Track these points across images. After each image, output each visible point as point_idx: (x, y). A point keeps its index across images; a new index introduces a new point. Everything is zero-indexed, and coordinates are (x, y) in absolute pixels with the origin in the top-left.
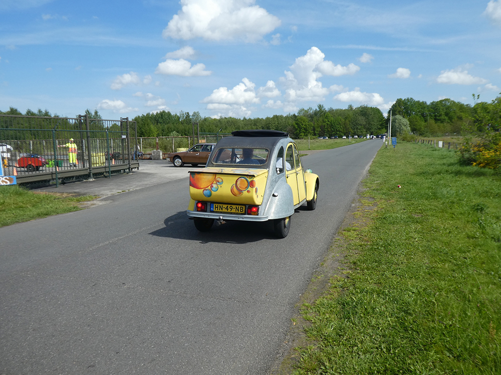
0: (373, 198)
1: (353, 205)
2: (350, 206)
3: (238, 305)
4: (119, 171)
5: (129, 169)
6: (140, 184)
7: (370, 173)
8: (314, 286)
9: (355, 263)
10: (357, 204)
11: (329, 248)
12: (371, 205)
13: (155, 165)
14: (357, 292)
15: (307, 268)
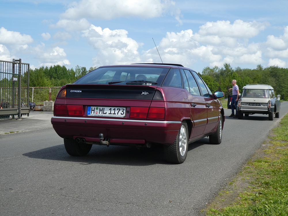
0: (286, 141)
1: (264, 145)
2: (261, 146)
3: (137, 208)
4: (8, 116)
5: (18, 114)
6: (30, 127)
7: (282, 124)
8: (222, 198)
9: (267, 184)
10: (268, 145)
11: (238, 172)
12: (283, 145)
13: (46, 114)
14: (271, 203)
15: (214, 185)
